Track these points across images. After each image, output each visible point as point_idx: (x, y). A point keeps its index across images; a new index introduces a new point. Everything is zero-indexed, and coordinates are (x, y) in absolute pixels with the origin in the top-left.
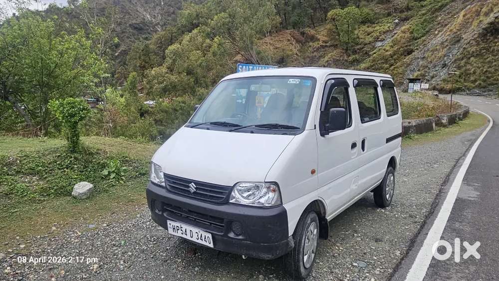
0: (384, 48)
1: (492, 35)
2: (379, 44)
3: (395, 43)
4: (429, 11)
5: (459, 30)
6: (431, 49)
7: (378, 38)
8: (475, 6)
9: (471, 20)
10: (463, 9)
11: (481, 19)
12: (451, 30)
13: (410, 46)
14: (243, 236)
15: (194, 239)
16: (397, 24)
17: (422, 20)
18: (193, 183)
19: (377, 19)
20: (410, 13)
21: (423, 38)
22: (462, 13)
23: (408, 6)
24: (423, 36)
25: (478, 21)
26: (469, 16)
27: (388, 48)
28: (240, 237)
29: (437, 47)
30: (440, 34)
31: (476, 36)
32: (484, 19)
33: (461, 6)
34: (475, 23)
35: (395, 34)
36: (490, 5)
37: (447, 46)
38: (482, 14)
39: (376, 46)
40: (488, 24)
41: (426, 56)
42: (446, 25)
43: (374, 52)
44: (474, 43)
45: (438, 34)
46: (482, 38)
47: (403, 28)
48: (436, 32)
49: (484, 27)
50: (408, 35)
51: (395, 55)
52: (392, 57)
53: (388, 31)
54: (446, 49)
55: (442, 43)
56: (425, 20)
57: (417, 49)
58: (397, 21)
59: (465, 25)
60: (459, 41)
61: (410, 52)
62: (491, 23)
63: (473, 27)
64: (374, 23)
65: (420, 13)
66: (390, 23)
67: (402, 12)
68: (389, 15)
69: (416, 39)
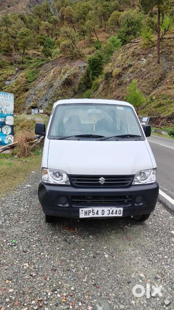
0: (11, 85)
1: (67, 85)
2: (7, 82)
3: (17, 83)
4: (35, 66)
5: (52, 80)
6: (38, 90)
7: (6, 79)
8: (58, 68)
9: (57, 76)
10: (52, 69)
11: (62, 76)
12: (48, 80)
13: (26, 86)
14: (142, 203)
15: (106, 215)
16: (17, 71)
17: (32, 71)
18: (102, 178)
19: (4, 65)
20: (24, 65)
21: (34, 82)
22: (52, 71)
23: (23, 61)
24: (33, 81)
25: (60, 77)
26: (55, 73)
27: (14, 86)
28: (141, 204)
29: (42, 89)
30: (42, 81)
31: (60, 85)
32: (63, 76)
33: (51, 67)
34: (59, 78)
35: (17, 77)
36: (65, 69)
37: (46, 88)
38: (62, 73)
39: (6, 84)
40: (65, 79)
41: (36, 93)
42: (45, 76)
43: (5, 87)
44: (60, 89)
45: (41, 81)
46: (63, 86)
47: (21, 74)
48: (40, 80)
49: (63, 80)
50: (24, 79)
51: (18, 90)
52: (17, 92)
53: (12, 75)
54: (46, 90)
55: (44, 87)
56: (33, 72)
57: (31, 89)
58: (17, 69)
59: (54, 77)
60: (52, 86)
61: (27, 90)
62: (66, 79)
63: (58, 80)
64: (2, 68)
65: (30, 66)
66: (12, 70)
67: (19, 64)
68: (12, 64)
69: (29, 83)
